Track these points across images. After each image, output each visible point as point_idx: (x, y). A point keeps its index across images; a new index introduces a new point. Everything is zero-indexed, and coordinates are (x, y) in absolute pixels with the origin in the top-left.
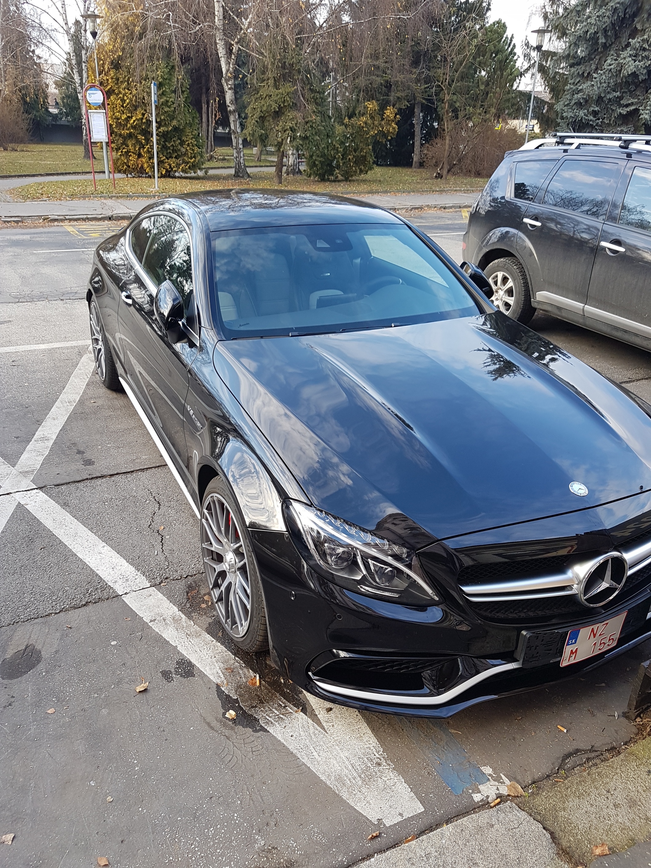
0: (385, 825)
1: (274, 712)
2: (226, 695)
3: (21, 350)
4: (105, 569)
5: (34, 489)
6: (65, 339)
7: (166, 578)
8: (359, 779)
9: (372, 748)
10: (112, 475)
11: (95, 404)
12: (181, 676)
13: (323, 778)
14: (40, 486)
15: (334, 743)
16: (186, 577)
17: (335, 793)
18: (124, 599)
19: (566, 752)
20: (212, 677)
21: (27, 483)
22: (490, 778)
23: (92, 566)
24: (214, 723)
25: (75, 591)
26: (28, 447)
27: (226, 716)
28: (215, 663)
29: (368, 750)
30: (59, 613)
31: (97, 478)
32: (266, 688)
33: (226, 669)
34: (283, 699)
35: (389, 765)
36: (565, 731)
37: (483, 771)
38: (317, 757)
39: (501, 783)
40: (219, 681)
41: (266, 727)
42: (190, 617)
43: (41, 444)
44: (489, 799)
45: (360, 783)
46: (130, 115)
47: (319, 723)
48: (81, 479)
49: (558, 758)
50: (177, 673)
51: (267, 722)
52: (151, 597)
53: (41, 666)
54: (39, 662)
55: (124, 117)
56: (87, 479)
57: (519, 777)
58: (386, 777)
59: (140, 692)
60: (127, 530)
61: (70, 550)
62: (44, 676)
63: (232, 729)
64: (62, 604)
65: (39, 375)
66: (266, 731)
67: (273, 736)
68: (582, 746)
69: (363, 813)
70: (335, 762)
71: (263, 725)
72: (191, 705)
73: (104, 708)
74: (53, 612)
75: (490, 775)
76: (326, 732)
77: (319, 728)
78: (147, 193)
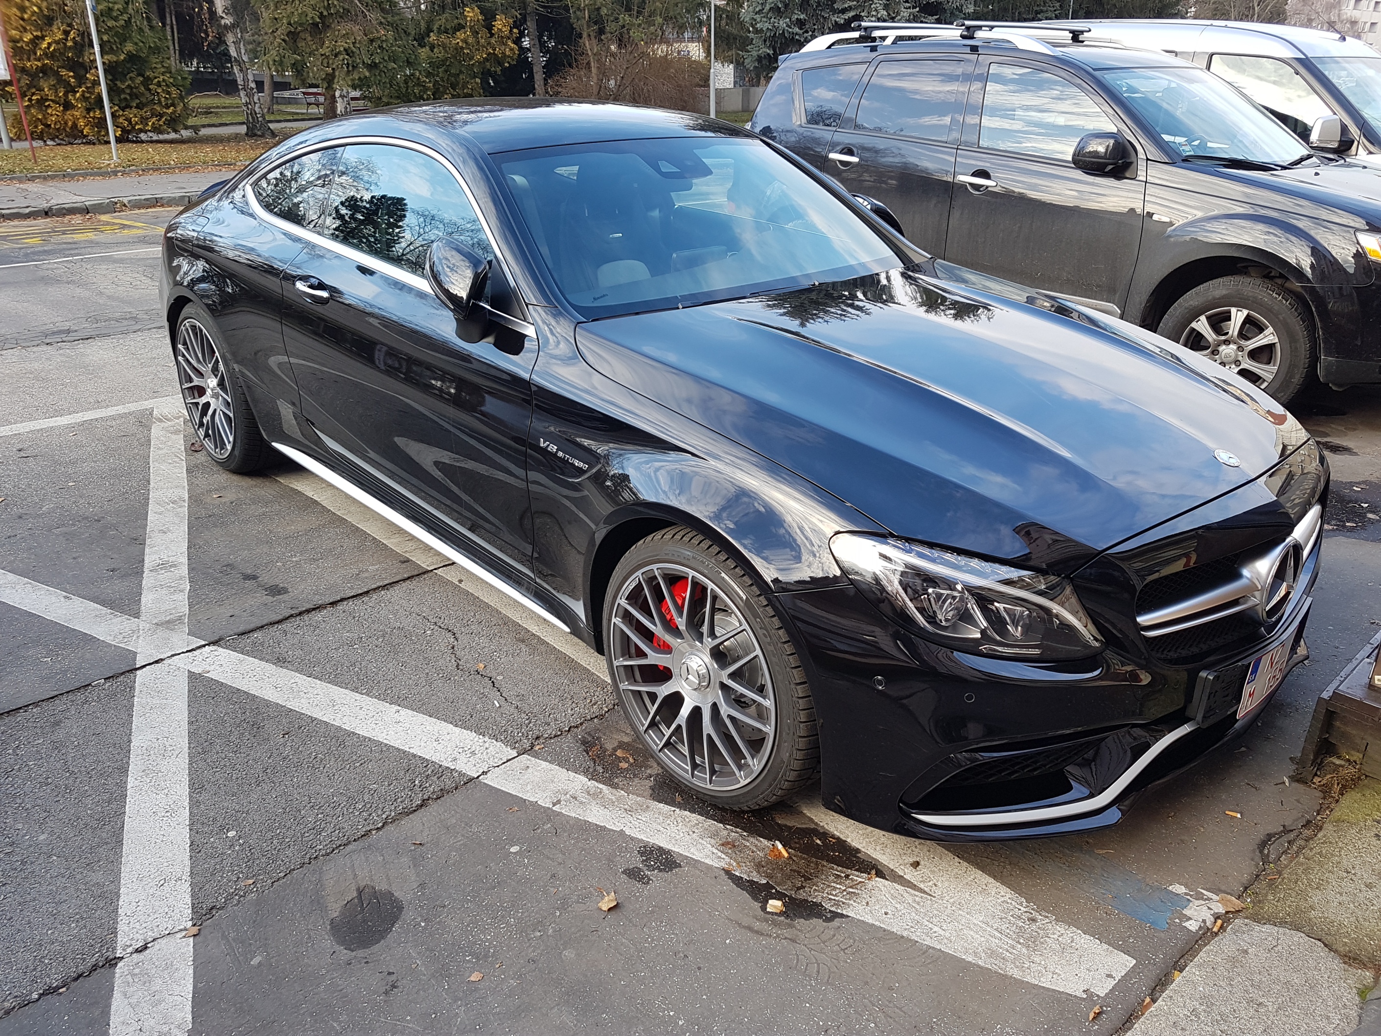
0: (1098, 996)
1: (835, 888)
2: (748, 881)
3: (22, 430)
4: (423, 744)
5: (204, 646)
6: (98, 405)
7: (538, 738)
8: (1020, 946)
9: (1009, 901)
10: (333, 604)
11: (223, 500)
12: (660, 870)
13: (970, 959)
14: (212, 640)
15: (954, 908)
16: (569, 731)
17: (1000, 974)
18: (485, 781)
19: (1258, 841)
20: (708, 861)
21: (181, 639)
22: (1189, 897)
23: (396, 744)
24: (757, 925)
25: (392, 787)
26: (144, 582)
27: (768, 910)
28: (700, 841)
29: (1005, 905)
30: (383, 826)
31: (308, 611)
32: (802, 858)
33: (723, 845)
34: (835, 867)
35: (1047, 917)
36: (1239, 816)
37: (1174, 890)
38: (942, 933)
39: (1206, 899)
40: (723, 864)
41: (839, 911)
42: (615, 786)
43: (164, 576)
44: (1208, 924)
45: (1024, 950)
46: (39, 34)
47: (914, 887)
48: (280, 617)
49: (1254, 851)
50: (651, 868)
51: (835, 904)
52: (530, 770)
53: (408, 915)
54: (400, 908)
55: (27, 37)
56: (292, 616)
57: (1223, 888)
58: (1054, 934)
59: (610, 909)
60: (423, 679)
61: (339, 729)
62: (425, 928)
63: (791, 926)
64: (380, 812)
65: (86, 467)
66: (842, 916)
67: (859, 920)
68: (1272, 829)
69: (1057, 989)
70: (972, 933)
71: (833, 909)
72: (702, 908)
73: (564, 949)
74: (371, 827)
75: (1186, 894)
76: (930, 895)
77: (917, 893)
78: (101, 168)
